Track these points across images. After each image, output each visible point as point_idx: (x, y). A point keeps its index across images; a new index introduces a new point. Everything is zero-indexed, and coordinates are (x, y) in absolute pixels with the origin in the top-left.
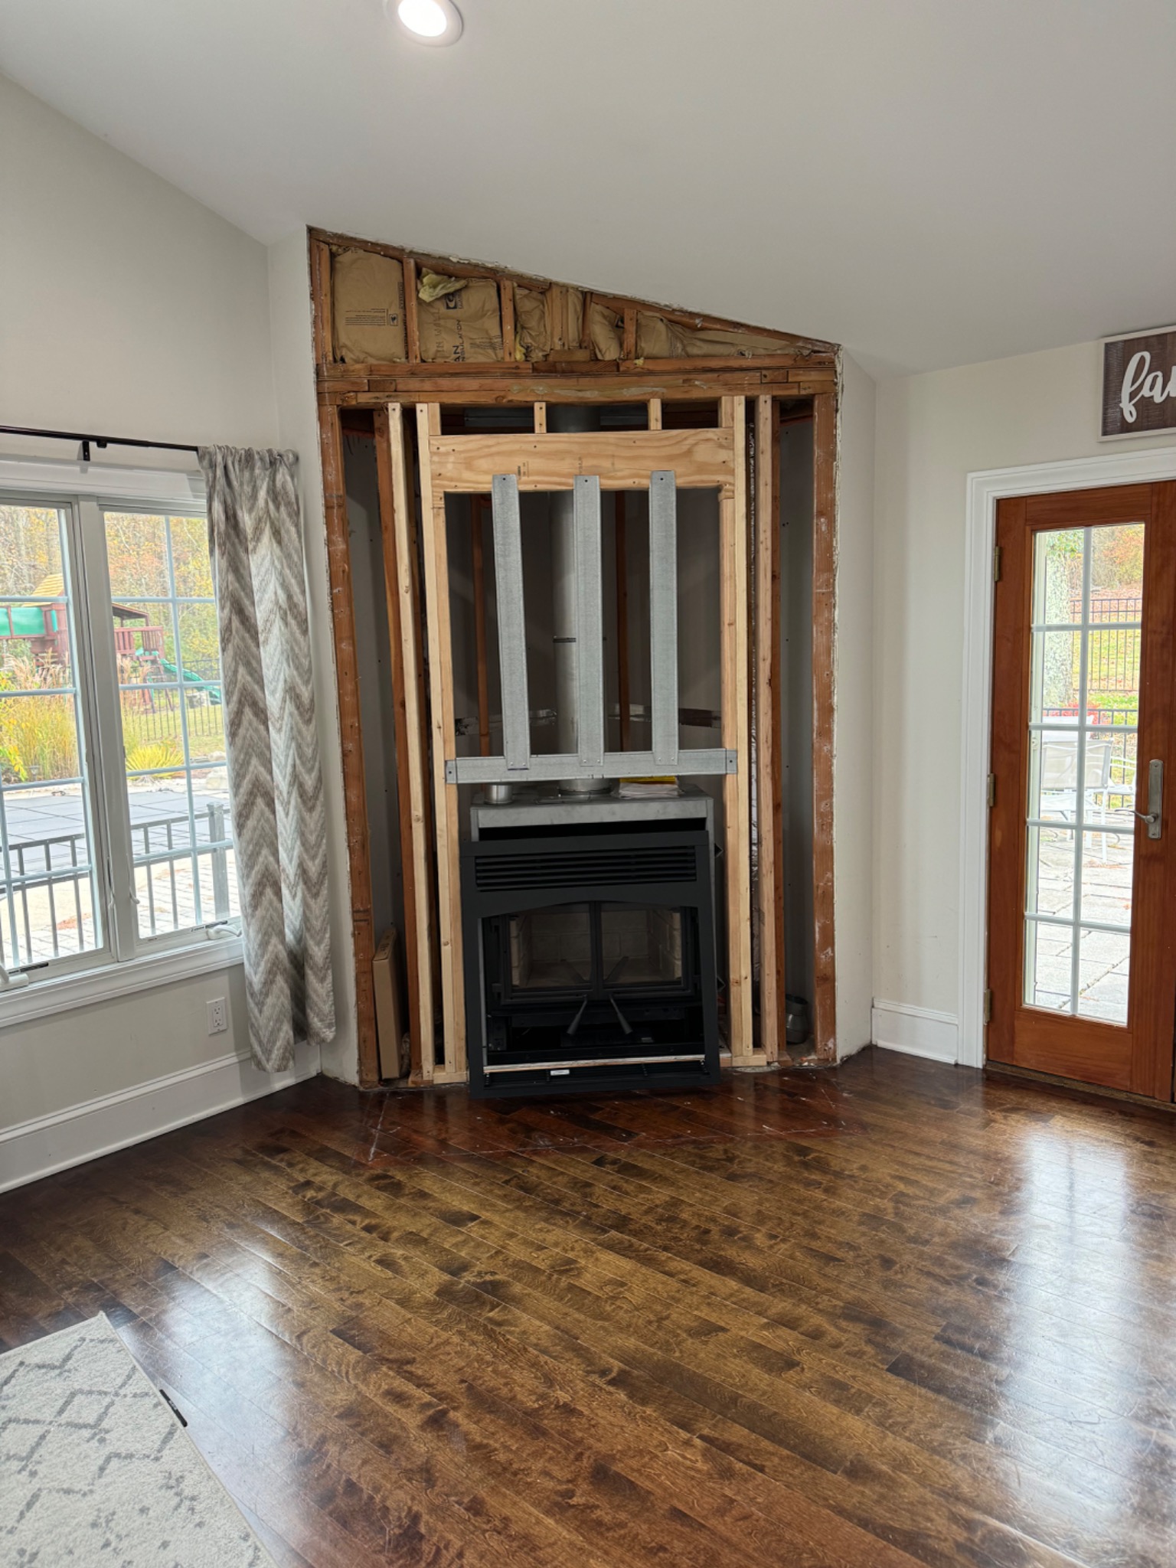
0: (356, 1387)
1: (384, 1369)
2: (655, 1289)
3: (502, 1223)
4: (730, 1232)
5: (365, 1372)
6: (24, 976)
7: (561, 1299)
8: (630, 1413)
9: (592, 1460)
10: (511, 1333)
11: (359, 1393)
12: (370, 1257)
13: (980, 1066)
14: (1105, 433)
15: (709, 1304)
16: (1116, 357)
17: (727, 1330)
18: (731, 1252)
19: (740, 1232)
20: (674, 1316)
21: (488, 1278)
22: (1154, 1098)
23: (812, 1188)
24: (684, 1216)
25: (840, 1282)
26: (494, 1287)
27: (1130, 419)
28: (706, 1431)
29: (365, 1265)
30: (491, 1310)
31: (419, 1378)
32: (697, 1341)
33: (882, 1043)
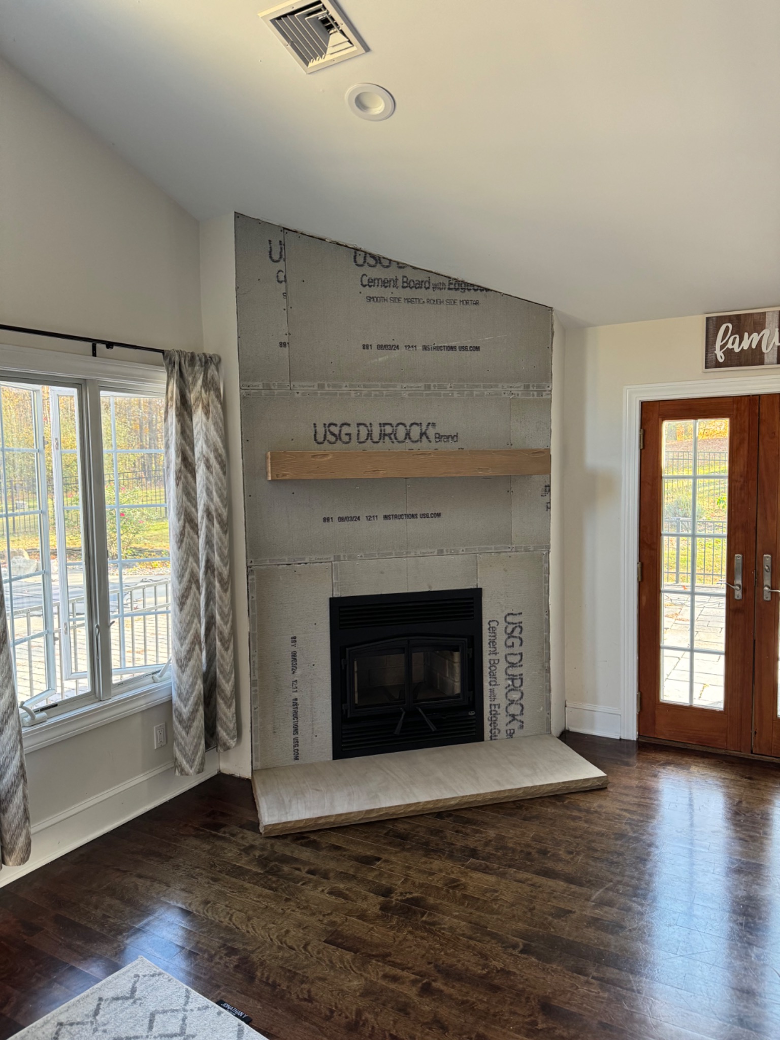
0: (361, 975)
1: (374, 961)
2: (517, 892)
3: (398, 860)
4: (544, 852)
5: (363, 965)
6: (44, 714)
7: (463, 904)
8: (544, 969)
9: (537, 1001)
10: (444, 929)
11: (366, 979)
12: (323, 891)
13: (635, 739)
14: (706, 367)
15: (555, 897)
16: (713, 325)
17: (574, 912)
18: (550, 864)
19: (549, 852)
20: (538, 907)
21: (409, 896)
22: (741, 752)
23: (577, 821)
24: (511, 845)
25: (623, 876)
26: (416, 901)
27: (721, 361)
28: (595, 974)
29: (322, 896)
30: (422, 916)
31: (400, 964)
32: (560, 921)
33: (572, 729)
